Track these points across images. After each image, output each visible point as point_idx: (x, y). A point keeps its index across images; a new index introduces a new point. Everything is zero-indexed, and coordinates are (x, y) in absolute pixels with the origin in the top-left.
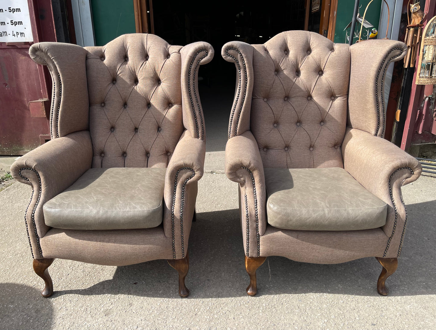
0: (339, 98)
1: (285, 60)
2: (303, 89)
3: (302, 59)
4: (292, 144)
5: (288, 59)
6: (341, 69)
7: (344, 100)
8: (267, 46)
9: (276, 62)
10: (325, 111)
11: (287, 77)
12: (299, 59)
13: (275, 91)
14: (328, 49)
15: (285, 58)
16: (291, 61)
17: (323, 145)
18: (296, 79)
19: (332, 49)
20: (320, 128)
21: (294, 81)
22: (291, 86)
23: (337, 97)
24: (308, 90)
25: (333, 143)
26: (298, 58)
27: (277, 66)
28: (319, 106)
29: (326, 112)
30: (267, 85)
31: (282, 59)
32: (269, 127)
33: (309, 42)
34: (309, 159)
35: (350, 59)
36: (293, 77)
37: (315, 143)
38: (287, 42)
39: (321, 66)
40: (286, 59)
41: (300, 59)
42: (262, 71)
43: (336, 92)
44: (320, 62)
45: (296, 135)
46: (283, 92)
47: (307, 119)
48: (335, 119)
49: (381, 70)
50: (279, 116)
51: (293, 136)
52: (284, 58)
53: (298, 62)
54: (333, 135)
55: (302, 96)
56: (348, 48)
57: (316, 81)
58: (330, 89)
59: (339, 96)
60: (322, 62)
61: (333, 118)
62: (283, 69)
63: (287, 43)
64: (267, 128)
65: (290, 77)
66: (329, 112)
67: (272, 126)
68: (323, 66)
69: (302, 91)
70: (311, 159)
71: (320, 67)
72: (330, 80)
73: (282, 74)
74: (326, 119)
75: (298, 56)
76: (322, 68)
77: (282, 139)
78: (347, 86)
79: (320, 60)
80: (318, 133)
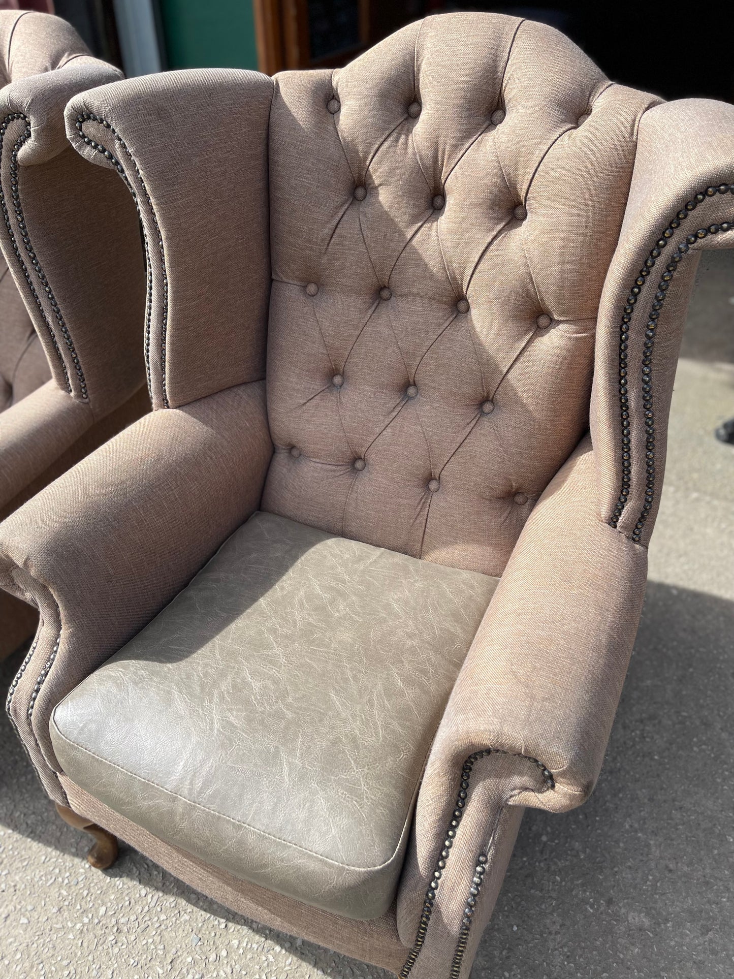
0: (563, 327)
1: (389, 148)
2: (434, 270)
3: (455, 148)
4: (372, 457)
5: (406, 143)
6: (578, 215)
7: (577, 339)
9: (357, 152)
10: (497, 369)
11: (385, 218)
12: (445, 145)
13: (337, 263)
14: (557, 114)
15: (394, 135)
16: (414, 154)
17: (464, 485)
18: (421, 226)
19: (578, 114)
20: (474, 422)
21: (409, 237)
22: (397, 254)
23: (559, 322)
24: (454, 279)
25: (500, 489)
26: (441, 142)
27: (360, 169)
28: (481, 344)
29: (501, 372)
30: (310, 241)
31: (379, 142)
32: (305, 388)
33: (500, 70)
34: (410, 518)
36: (406, 218)
37: (443, 472)
38: (419, 67)
39: (518, 186)
40: (397, 141)
41: (447, 148)
42: (292, 187)
43: (551, 301)
44: (516, 169)
45: (389, 430)
46: (365, 271)
47: (433, 385)
48: (523, 406)
50: (347, 353)
51: (377, 430)
52: (385, 140)
53: (440, 153)
54: (504, 459)
55: (429, 298)
57: (486, 245)
58: (530, 286)
59: (562, 318)
60: (521, 171)
61: (517, 401)
62: (377, 182)
63: (419, 70)
64: (298, 390)
65: (397, 220)
66: (508, 376)
67: (317, 385)
68: (525, 187)
69: (432, 277)
70: (418, 521)
71: (516, 188)
72: (535, 254)
73: (373, 200)
74: (497, 396)
75: (444, 132)
76: (522, 194)
77: (341, 434)
79: (517, 161)
80: (460, 440)
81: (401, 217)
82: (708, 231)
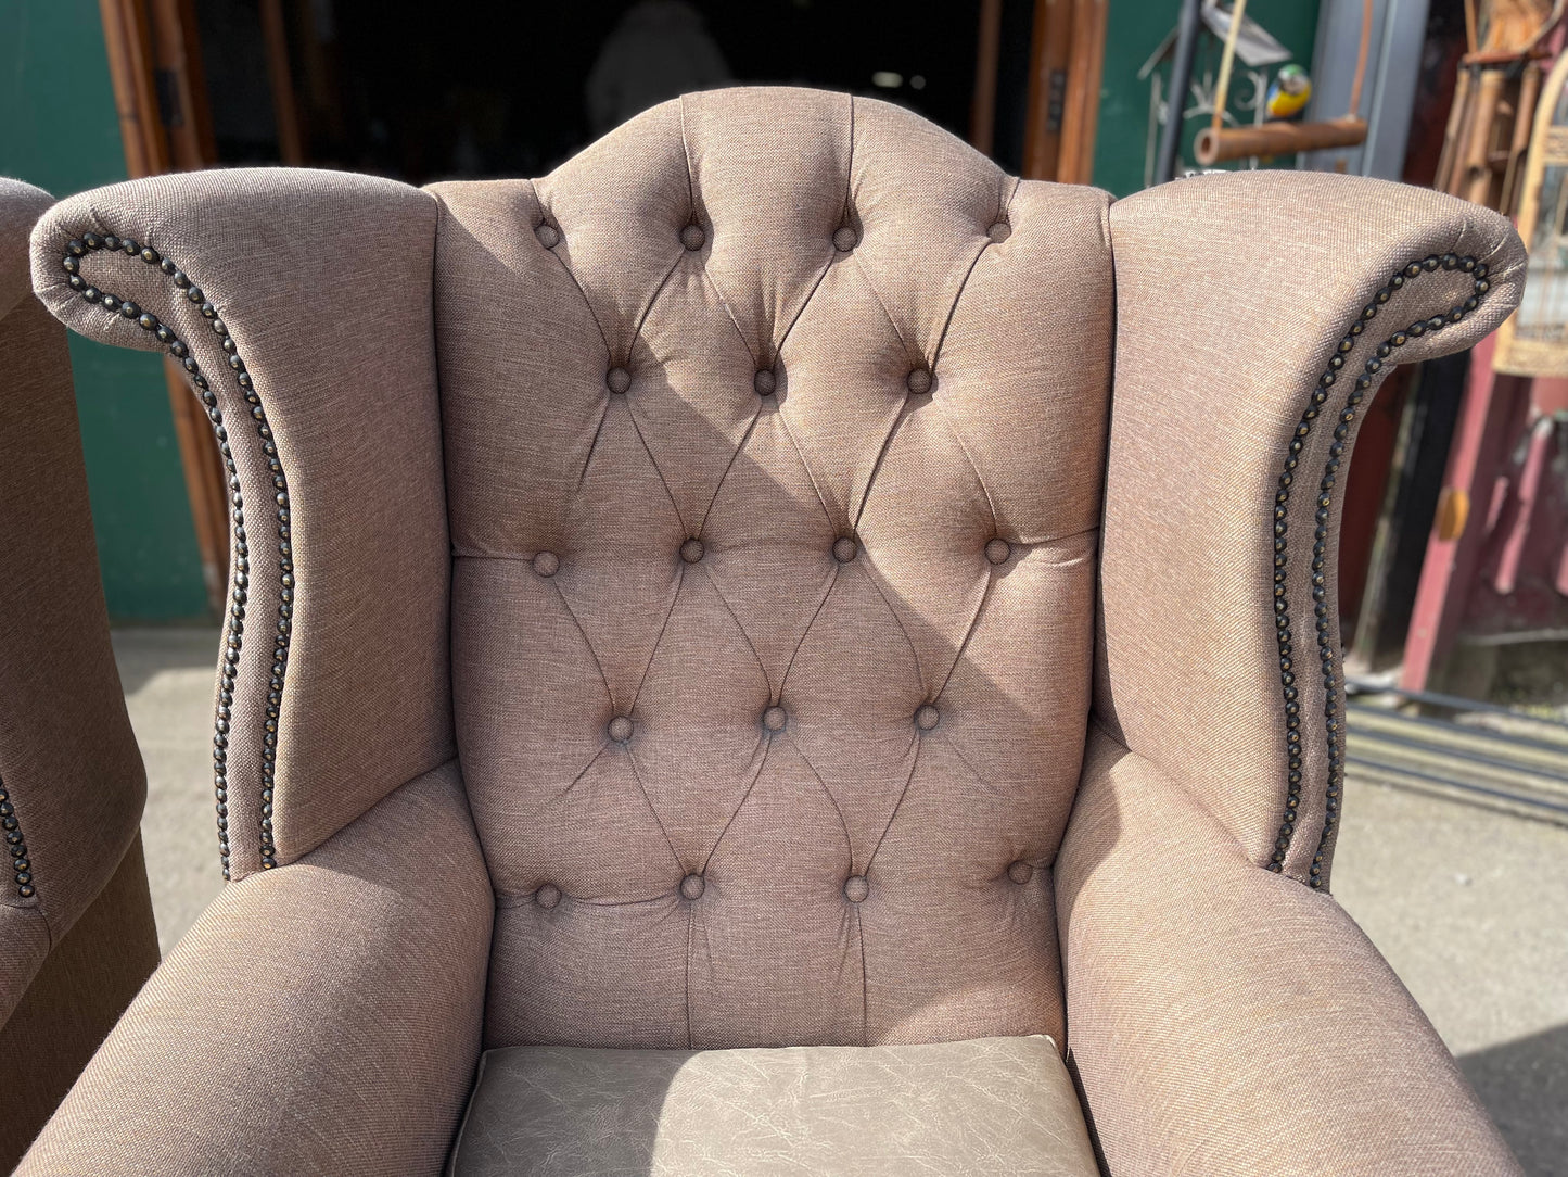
0: (1038, 554)
1: (675, 293)
2: (795, 493)
3: (793, 287)
4: (724, 864)
5: (700, 287)
6: (1045, 368)
7: (1069, 570)
8: (550, 197)
9: (614, 306)
10: (943, 646)
11: (686, 416)
12: (773, 285)
13: (603, 506)
14: (963, 224)
15: (677, 276)
16: (720, 303)
17: (928, 871)
18: (754, 422)
19: (993, 222)
20: (914, 750)
21: (737, 442)
22: (718, 475)
23: (1028, 548)
24: (833, 503)
25: (996, 860)
26: (766, 281)
27: (622, 335)
28: (905, 607)
29: (952, 648)
30: (546, 472)
31: (653, 288)
32: (564, 757)
33: (843, 167)
34: (831, 968)
35: (1108, 297)
36: (726, 411)
37: (878, 858)
38: (696, 167)
39: (920, 337)
40: (684, 284)
41: (780, 289)
42: (499, 376)
43: (1015, 516)
44: (914, 310)
45: (752, 801)
46: (661, 513)
47: (825, 696)
48: (1005, 699)
49: (1319, 421)
50: (641, 671)
51: (729, 808)
52: (664, 283)
53: (766, 298)
54: (992, 804)
55: (792, 542)
56: (1093, 216)
57: (884, 438)
58: (977, 495)
59: (1037, 539)
60: (923, 314)
61: (991, 693)
62: (659, 356)
63: (697, 173)
64: (551, 764)
65: (711, 416)
66: (968, 653)
67: (587, 745)
68: (935, 337)
69: (791, 506)
70: (847, 969)
71: (914, 341)
72: (978, 437)
73: (653, 386)
74: (949, 694)
75: (767, 267)
76: (929, 351)
77: (656, 832)
78: (1087, 477)
79: (913, 299)
80: (898, 787)
81: (716, 411)
82: (1409, 332)
